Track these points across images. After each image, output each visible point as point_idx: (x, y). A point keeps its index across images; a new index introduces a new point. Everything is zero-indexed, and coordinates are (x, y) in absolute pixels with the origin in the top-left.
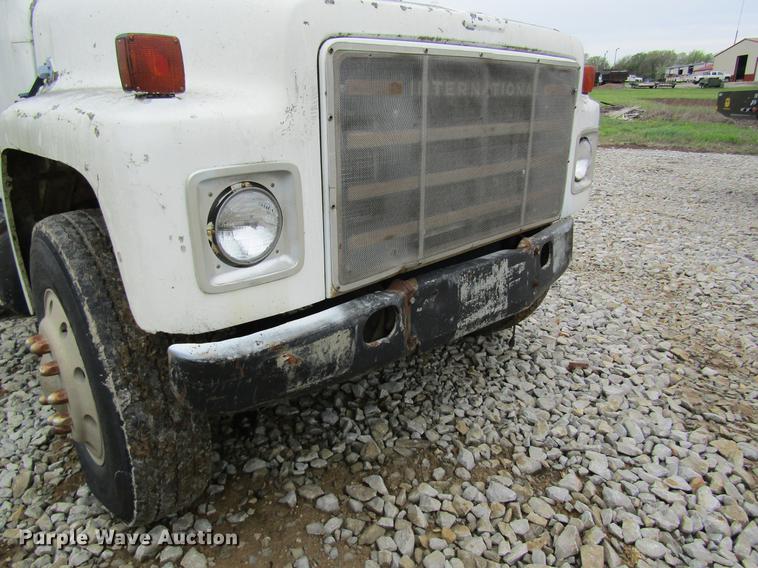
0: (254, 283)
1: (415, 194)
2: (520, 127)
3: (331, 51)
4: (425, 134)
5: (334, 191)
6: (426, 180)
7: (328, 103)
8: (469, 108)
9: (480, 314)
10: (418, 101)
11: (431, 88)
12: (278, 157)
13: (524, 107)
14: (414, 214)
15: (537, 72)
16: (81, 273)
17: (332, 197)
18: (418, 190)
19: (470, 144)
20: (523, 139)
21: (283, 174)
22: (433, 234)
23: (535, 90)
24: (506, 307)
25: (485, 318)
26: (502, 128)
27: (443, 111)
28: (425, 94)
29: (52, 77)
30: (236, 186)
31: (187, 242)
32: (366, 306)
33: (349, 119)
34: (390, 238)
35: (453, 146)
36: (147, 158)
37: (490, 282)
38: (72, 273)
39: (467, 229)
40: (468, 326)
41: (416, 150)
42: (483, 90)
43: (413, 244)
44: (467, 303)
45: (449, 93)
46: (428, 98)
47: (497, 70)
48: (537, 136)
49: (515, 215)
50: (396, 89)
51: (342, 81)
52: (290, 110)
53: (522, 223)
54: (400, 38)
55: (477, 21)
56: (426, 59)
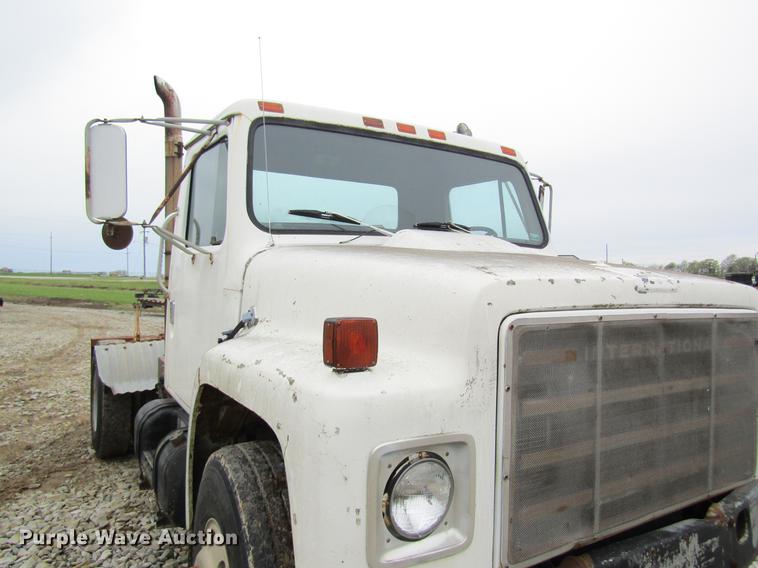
1: (590, 461)
2: (700, 383)
3: (511, 327)
4: (601, 397)
5: (507, 462)
6: (601, 445)
7: (506, 375)
8: (645, 368)
10: (593, 366)
11: (606, 351)
12: (455, 429)
13: (702, 363)
14: (589, 482)
15: (715, 326)
16: (251, 518)
17: (505, 468)
18: (593, 456)
19: (648, 403)
20: (702, 396)
21: (460, 444)
22: (609, 500)
23: (714, 344)
26: (681, 386)
27: (618, 374)
28: (600, 358)
29: (253, 322)
30: (414, 456)
31: (363, 515)
33: (525, 387)
34: (561, 509)
35: (629, 408)
36: (338, 431)
37: (678, 562)
38: (243, 517)
39: (645, 497)
41: (590, 415)
42: (656, 350)
43: (588, 515)
45: (624, 355)
46: (605, 364)
47: (672, 328)
48: (719, 390)
49: (700, 478)
50: (572, 357)
51: (520, 353)
52: (471, 383)
53: (710, 488)
54: (575, 308)
55: (649, 285)
56: (601, 326)
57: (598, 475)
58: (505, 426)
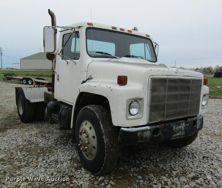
0: (135, 119)
1: (164, 105)
2: (187, 93)
3: (151, 78)
4: (167, 93)
5: (149, 103)
6: (166, 102)
7: (150, 87)
8: (176, 88)
9: (178, 134)
10: (165, 87)
11: (168, 84)
12: (140, 96)
13: (188, 88)
14: (164, 109)
15: (191, 81)
17: (149, 104)
18: (165, 105)
19: (176, 96)
20: (188, 95)
21: (141, 99)
22: (167, 114)
23: (191, 85)
24: (184, 134)
25: (179, 136)
26: (183, 93)
27: (170, 89)
28: (167, 85)
29: (91, 78)
30: (133, 101)
31: (125, 110)
32: (154, 127)
33: (153, 89)
34: (159, 114)
35: (172, 96)
36: (121, 95)
37: (180, 127)
39: (175, 114)
40: (175, 137)
41: (165, 96)
42: (179, 85)
43: (163, 116)
44: (175, 131)
45: (172, 85)
46: (168, 86)
47: (182, 81)
48: (191, 94)
49: (186, 113)
51: (152, 83)
52: (143, 88)
53: (188, 114)
54: (163, 75)
55: (178, 71)
56: (167, 79)
57: (166, 108)
58: (149, 97)
